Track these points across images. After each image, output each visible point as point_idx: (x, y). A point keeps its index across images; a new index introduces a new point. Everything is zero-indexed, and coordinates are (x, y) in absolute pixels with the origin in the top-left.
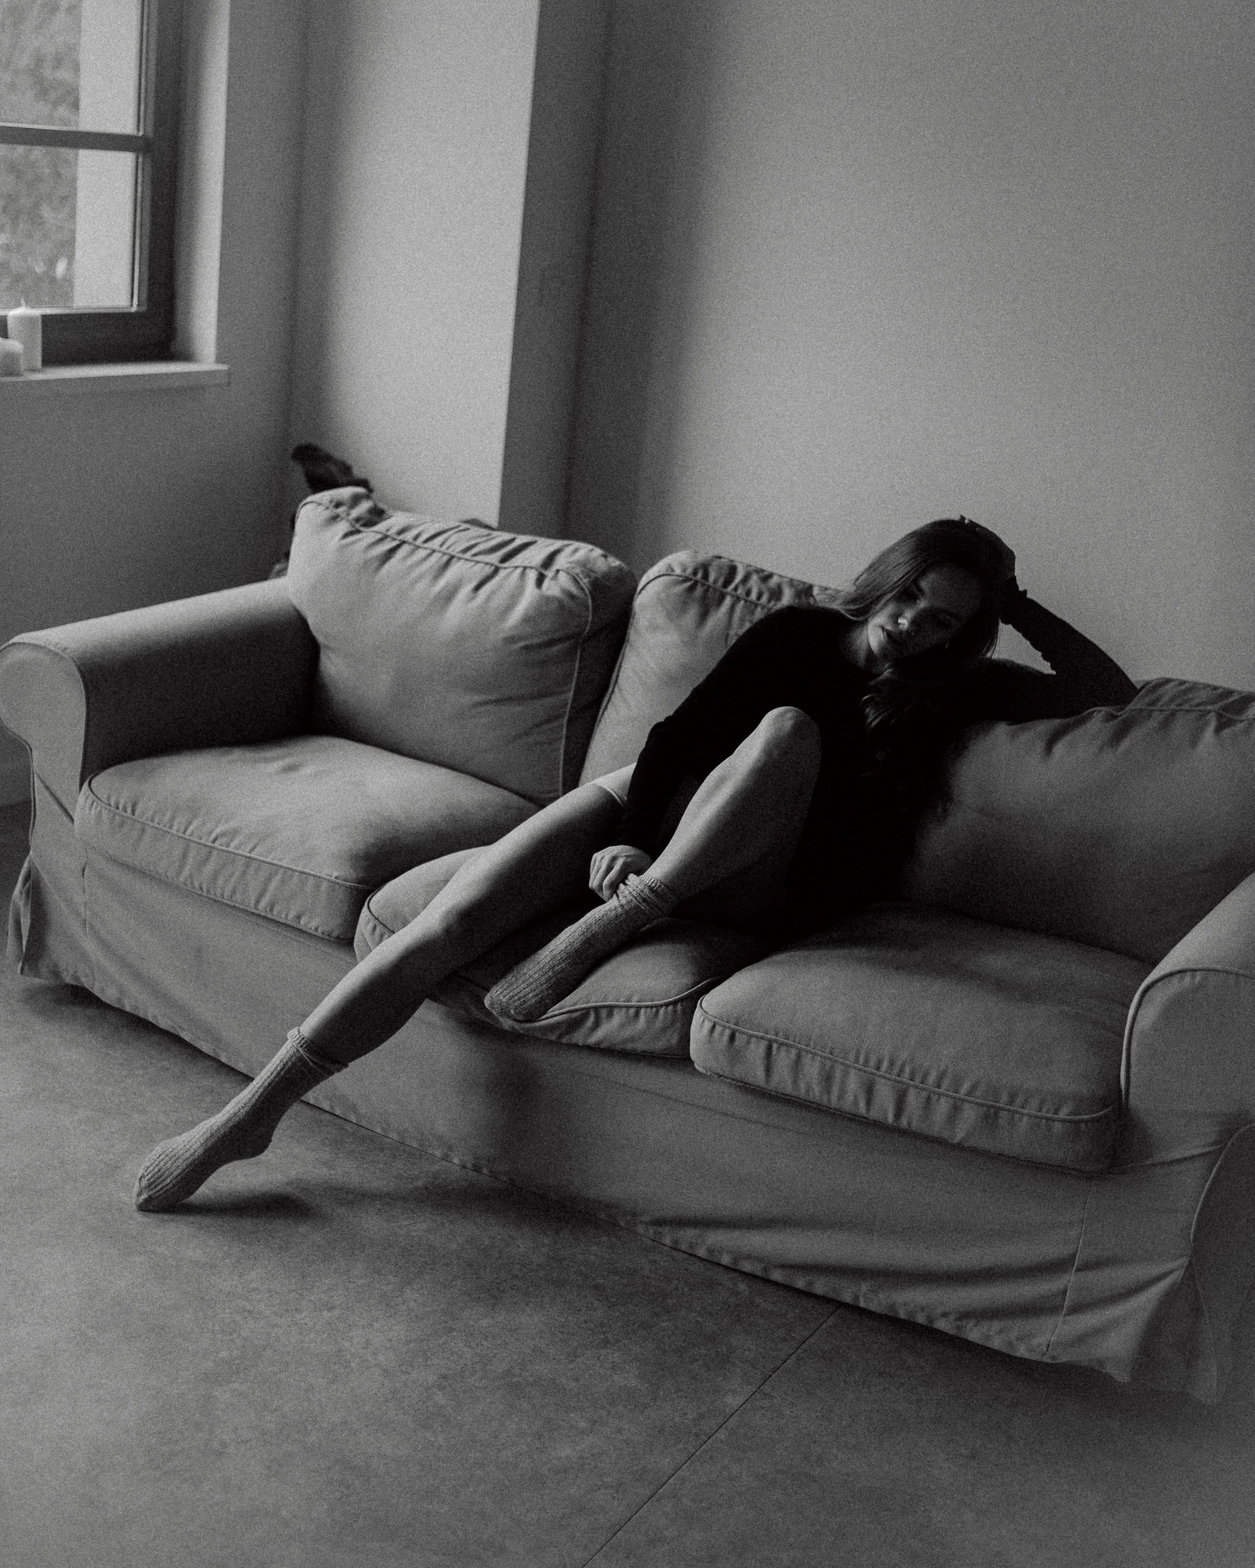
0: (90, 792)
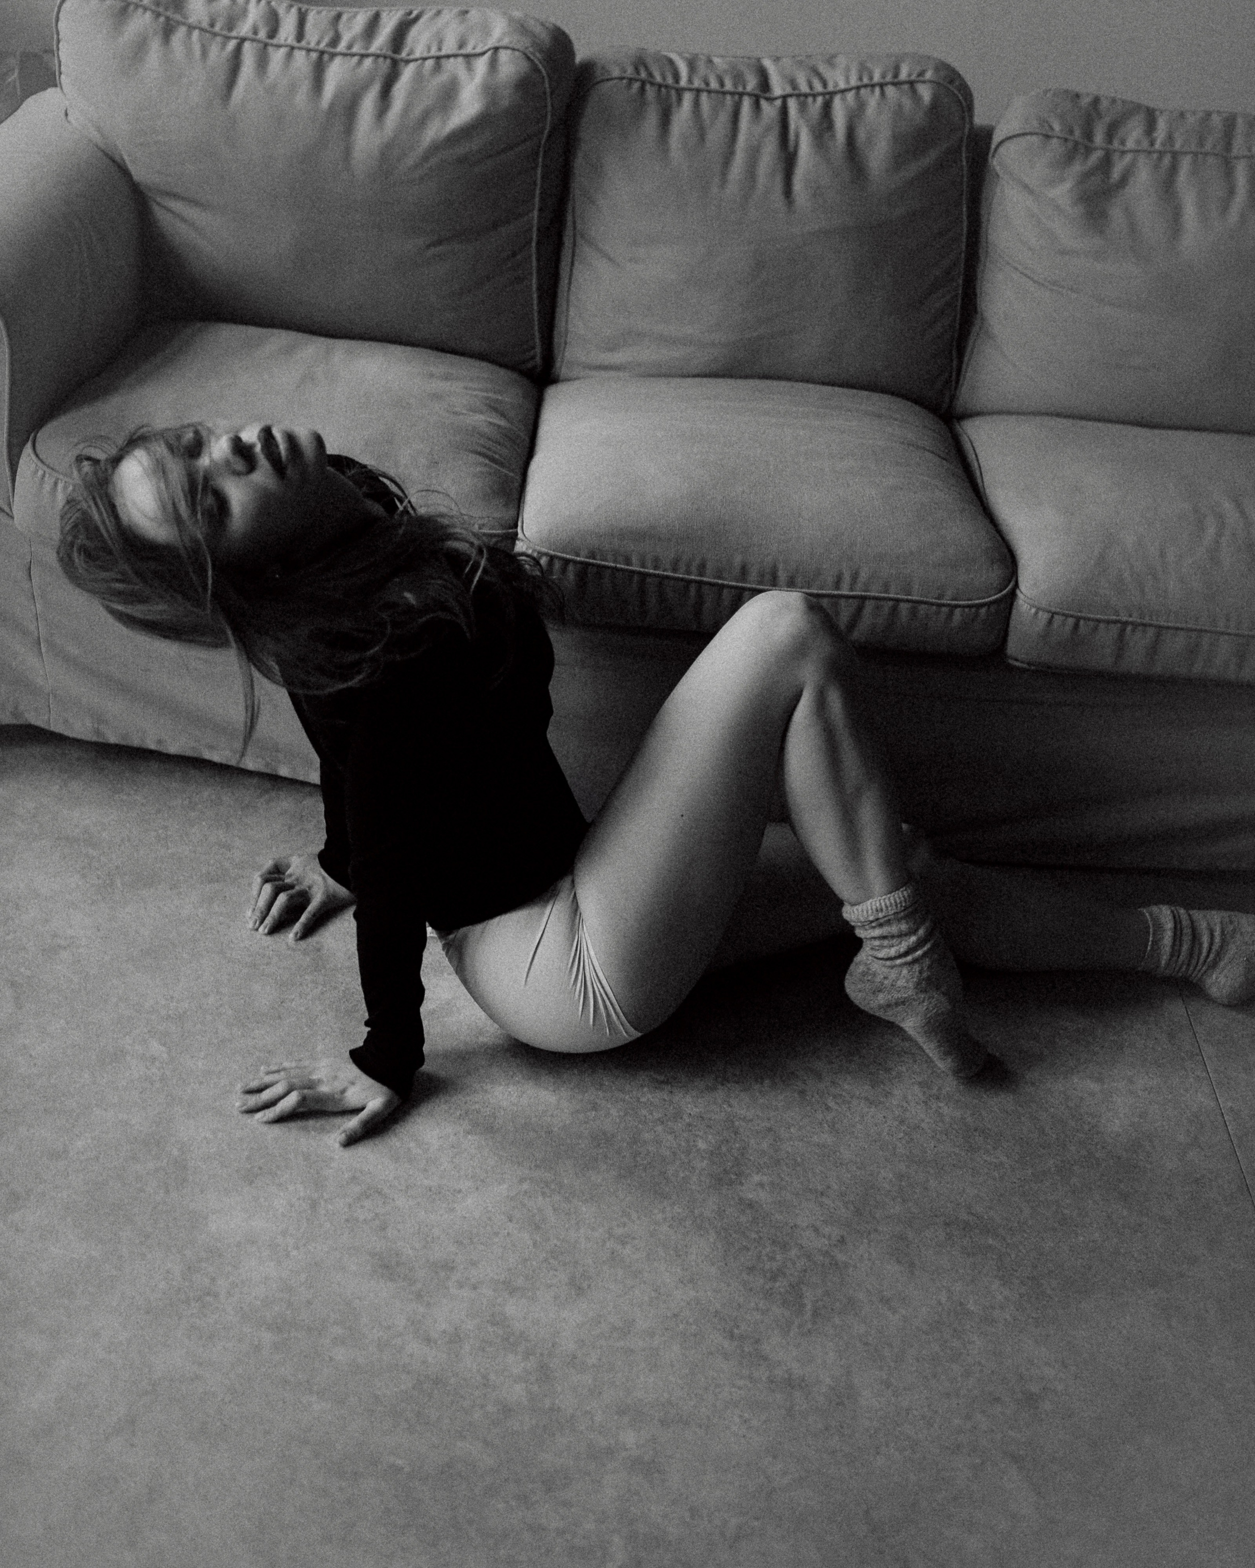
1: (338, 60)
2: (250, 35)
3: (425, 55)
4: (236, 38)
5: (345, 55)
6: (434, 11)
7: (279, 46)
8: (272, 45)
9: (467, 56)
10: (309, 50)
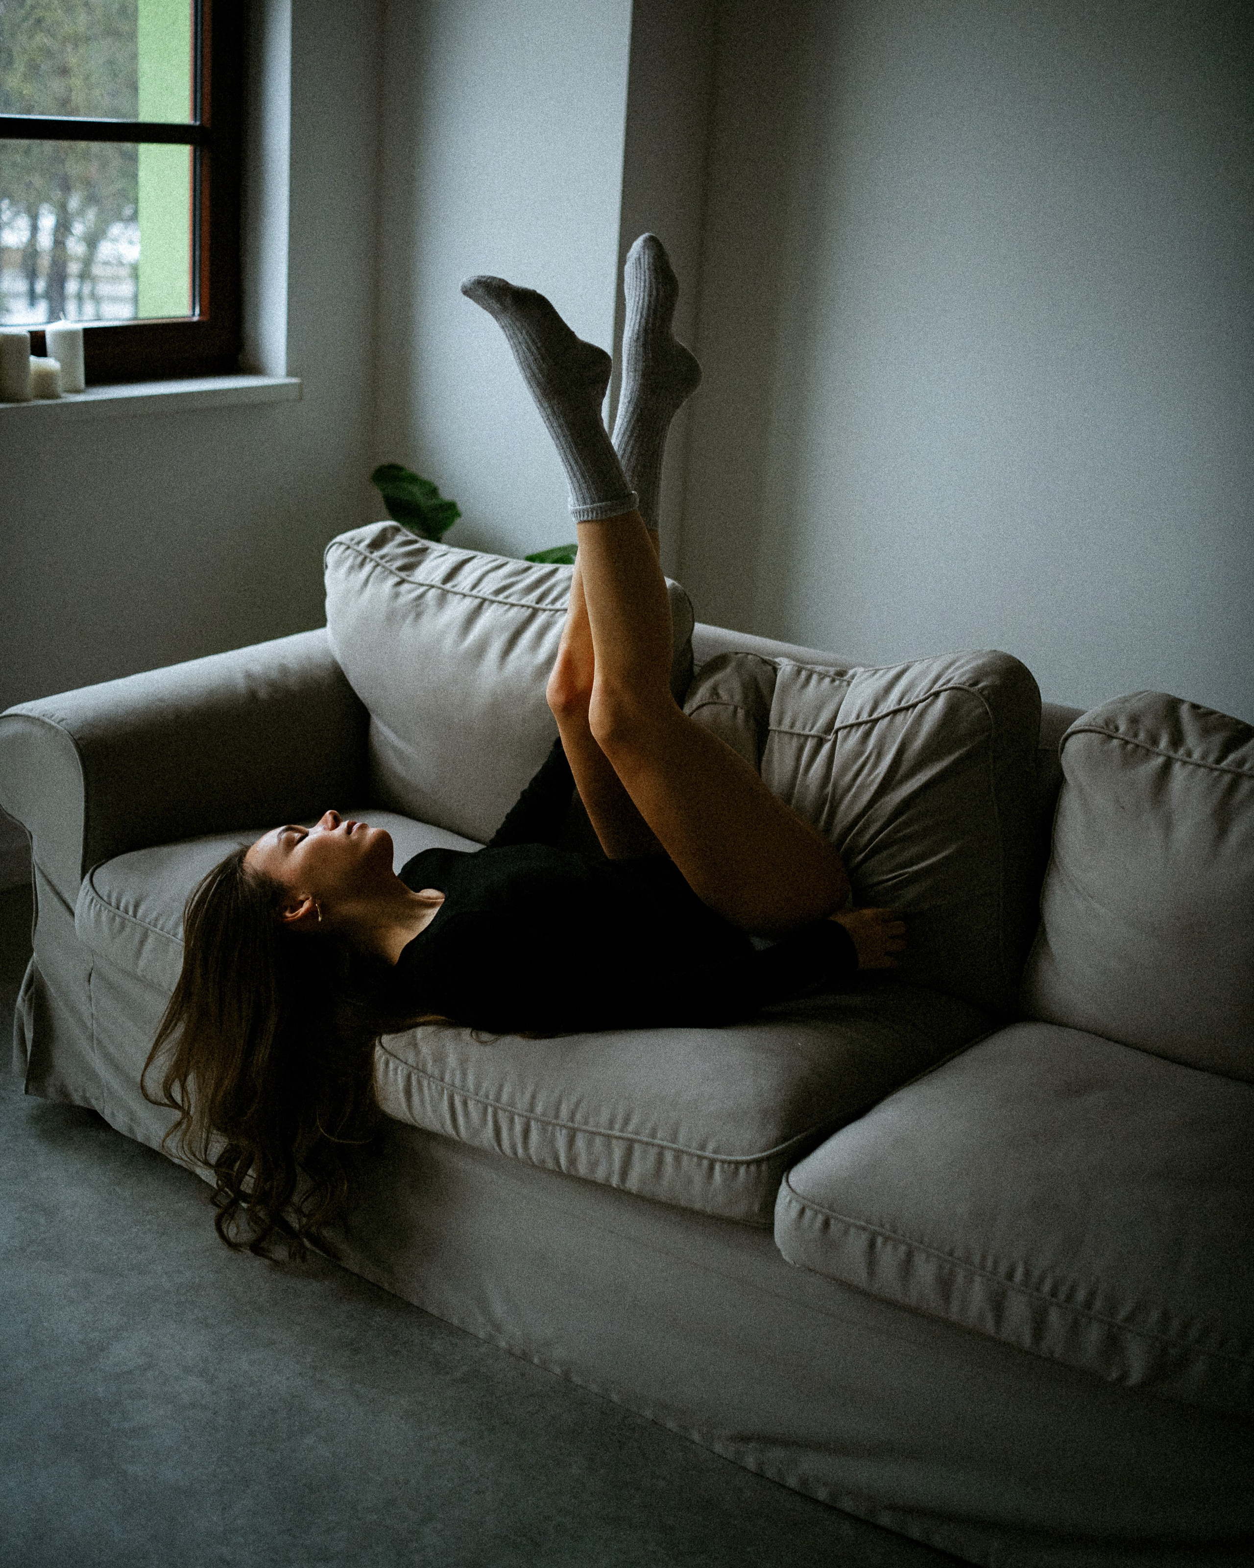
0: (91, 889)
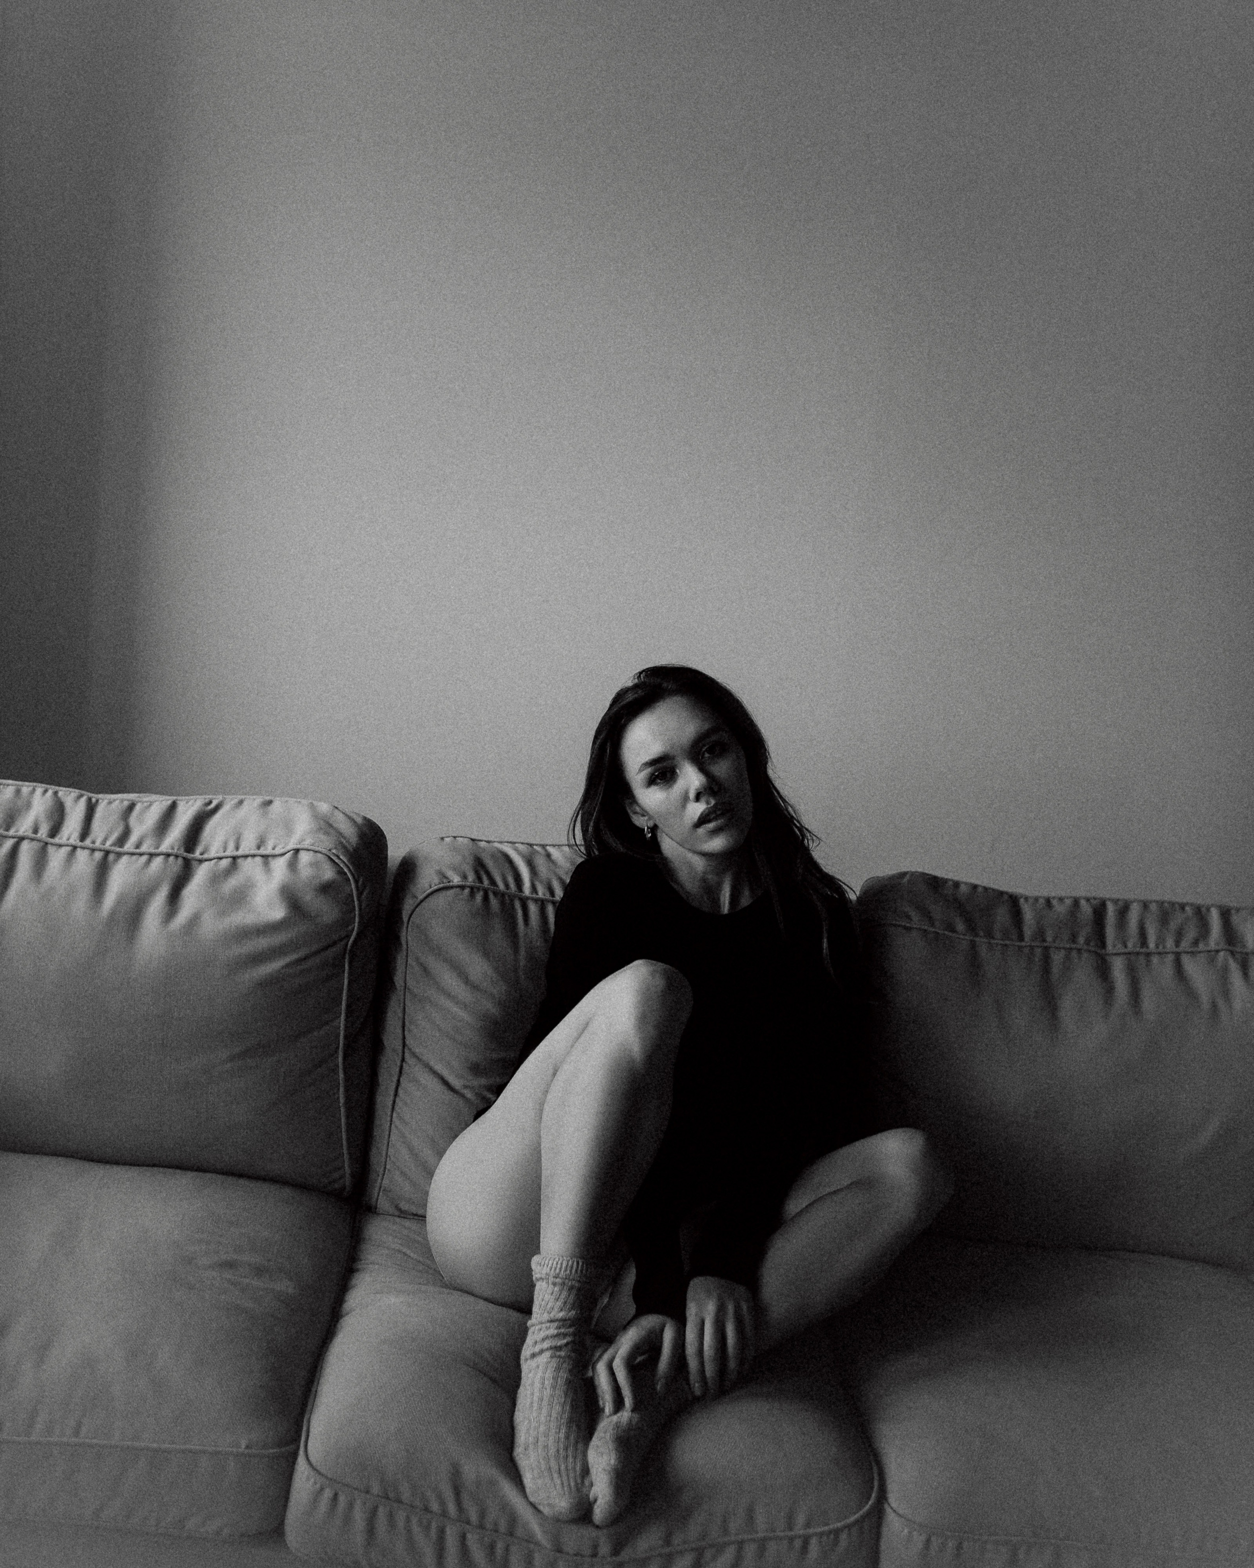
1: (125, 859)
2: (30, 834)
3: (222, 854)
4: (13, 837)
5: (133, 854)
6: (236, 801)
7: (60, 846)
8: (52, 844)
9: (265, 857)
10: (93, 850)
